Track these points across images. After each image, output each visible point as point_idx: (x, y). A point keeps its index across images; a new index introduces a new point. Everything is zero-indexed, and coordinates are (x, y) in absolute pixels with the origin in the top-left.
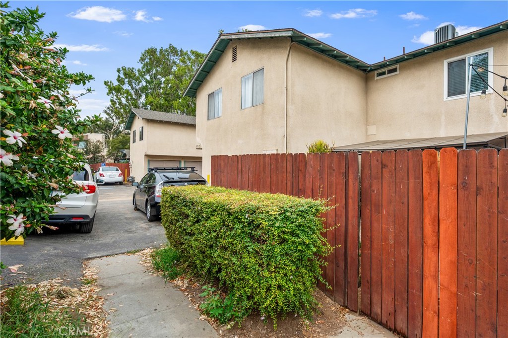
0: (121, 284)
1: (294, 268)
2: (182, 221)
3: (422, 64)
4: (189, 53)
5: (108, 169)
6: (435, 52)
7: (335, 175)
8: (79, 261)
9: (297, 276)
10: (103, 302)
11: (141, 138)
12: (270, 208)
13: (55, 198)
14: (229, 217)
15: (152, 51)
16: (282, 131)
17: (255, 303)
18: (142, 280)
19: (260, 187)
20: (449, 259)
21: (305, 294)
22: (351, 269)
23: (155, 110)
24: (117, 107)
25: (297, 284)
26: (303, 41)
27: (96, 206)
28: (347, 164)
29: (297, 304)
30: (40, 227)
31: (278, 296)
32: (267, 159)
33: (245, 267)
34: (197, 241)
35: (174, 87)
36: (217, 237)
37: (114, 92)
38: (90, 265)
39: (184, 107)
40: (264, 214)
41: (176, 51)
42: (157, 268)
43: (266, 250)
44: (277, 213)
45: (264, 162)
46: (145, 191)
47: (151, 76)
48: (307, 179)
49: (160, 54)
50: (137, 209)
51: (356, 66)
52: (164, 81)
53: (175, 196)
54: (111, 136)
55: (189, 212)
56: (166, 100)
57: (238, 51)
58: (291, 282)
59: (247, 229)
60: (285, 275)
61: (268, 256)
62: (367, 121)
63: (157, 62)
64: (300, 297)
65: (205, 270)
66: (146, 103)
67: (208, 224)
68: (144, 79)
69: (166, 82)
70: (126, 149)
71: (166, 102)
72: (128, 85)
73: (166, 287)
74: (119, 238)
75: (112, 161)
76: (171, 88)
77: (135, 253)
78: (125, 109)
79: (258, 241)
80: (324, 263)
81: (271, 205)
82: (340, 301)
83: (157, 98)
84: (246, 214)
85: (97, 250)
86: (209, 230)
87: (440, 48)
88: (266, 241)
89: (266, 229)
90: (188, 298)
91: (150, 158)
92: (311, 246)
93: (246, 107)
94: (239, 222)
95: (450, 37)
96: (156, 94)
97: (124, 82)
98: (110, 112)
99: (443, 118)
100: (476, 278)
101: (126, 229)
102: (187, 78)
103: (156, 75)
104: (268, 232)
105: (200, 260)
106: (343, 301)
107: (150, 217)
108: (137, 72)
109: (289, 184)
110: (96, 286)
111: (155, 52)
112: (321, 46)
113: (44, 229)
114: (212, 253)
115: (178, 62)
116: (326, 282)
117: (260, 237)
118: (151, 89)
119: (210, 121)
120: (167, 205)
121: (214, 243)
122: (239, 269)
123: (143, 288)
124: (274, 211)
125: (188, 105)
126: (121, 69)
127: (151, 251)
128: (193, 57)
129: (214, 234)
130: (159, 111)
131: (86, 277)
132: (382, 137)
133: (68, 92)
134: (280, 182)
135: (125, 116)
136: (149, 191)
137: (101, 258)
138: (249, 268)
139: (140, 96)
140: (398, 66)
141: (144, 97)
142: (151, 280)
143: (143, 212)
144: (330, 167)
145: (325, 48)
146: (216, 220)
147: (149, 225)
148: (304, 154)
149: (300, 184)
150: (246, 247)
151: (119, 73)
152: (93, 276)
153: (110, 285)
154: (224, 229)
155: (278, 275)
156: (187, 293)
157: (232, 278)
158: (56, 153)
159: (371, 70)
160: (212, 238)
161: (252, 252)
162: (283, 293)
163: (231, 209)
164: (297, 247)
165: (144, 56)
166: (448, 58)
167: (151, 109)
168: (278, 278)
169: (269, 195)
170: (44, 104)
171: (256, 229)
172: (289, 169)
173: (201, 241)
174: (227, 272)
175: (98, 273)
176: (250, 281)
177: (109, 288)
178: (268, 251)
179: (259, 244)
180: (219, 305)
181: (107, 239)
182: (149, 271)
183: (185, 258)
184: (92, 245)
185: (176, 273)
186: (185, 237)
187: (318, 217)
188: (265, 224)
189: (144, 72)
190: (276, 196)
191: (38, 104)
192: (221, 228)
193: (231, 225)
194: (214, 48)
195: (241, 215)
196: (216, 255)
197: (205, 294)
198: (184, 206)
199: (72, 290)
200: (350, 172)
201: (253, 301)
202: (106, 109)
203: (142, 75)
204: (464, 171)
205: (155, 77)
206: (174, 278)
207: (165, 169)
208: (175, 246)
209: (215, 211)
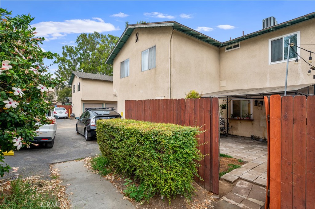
0: (74, 178)
1: (181, 168)
2: (111, 140)
3: (255, 42)
4: (107, 36)
5: (59, 109)
6: (263, 35)
7: (204, 111)
8: (47, 165)
9: (183, 173)
10: (65, 189)
11: (79, 90)
12: (167, 132)
13: (35, 127)
14: (141, 138)
15: (84, 35)
16: (168, 85)
17: (157, 189)
18: (86, 176)
19: (156, 120)
20: (276, 162)
21: (187, 184)
22: (214, 169)
23: (86, 72)
24: (63, 71)
25: (182, 178)
26: (180, 29)
27: (55, 132)
28: (211, 105)
29: (183, 189)
30: (29, 144)
31: (172, 185)
32: (161, 102)
33: (152, 168)
34: (121, 152)
35: (98, 57)
36: (134, 150)
37: (60, 61)
38: (54, 167)
39: (104, 70)
40: (163, 136)
41: (99, 35)
42: (95, 169)
43: (164, 157)
44: (171, 135)
45: (159, 104)
46: (84, 122)
47: (83, 51)
48: (186, 114)
49: (89, 37)
50: (78, 133)
51: (213, 44)
52: (92, 54)
53: (106, 125)
54: (59, 88)
55: (115, 135)
56: (93, 66)
57: (139, 36)
58: (179, 176)
59: (153, 145)
60: (176, 172)
61: (166, 161)
62: (220, 78)
63: (87, 42)
64: (184, 185)
65: (126, 170)
66: (81, 68)
67: (128, 142)
68: (79, 53)
69: (93, 55)
70: (69, 96)
71: (93, 67)
72: (69, 57)
73: (101, 180)
74: (70, 151)
75: (61, 104)
76: (96, 58)
77: (80, 160)
78: (67, 72)
79: (160, 151)
80: (199, 165)
81: (167, 130)
82: (208, 188)
83: (87, 65)
84: (152, 135)
85: (57, 158)
86: (128, 146)
87: (266, 32)
88: (164, 152)
89: (164, 145)
90: (115, 187)
91: (85, 102)
92: (191, 154)
93: (145, 70)
94: (148, 141)
95: (272, 25)
96: (87, 62)
97: (67, 55)
98: (58, 74)
99: (268, 75)
100: (293, 173)
101: (73, 145)
102: (106, 52)
103: (86, 50)
104: (166, 147)
105: (123, 164)
106: (209, 188)
107: (87, 138)
108: (75, 49)
109: (175, 117)
110: (59, 179)
111: (86, 36)
112: (192, 32)
113: (31, 145)
114: (130, 159)
115: (100, 42)
116: (199, 176)
117: (161, 149)
118: (84, 59)
119: (123, 79)
120: (101, 131)
121: (132, 153)
122: (148, 169)
123: (88, 180)
124: (169, 134)
125: (107, 69)
126: (65, 47)
127: (90, 159)
128: (109, 39)
129: (132, 148)
130: (89, 72)
131: (53, 174)
132: (230, 88)
133: (43, 63)
134: (169, 116)
135: (67, 76)
136: (86, 122)
137: (60, 163)
138: (154, 168)
139: (77, 64)
140: (239, 43)
141: (79, 64)
142: (92, 176)
143: (82, 135)
144: (201, 107)
145: (194, 33)
146: (133, 140)
147: (87, 143)
148: (184, 99)
149: (182, 118)
150: (152, 155)
151: (64, 49)
152: (57, 174)
153: (67, 179)
154: (138, 145)
155: (172, 172)
156: (114, 184)
157: (144, 174)
158: (38, 100)
159: (223, 46)
160: (130, 150)
161: (156, 159)
162: (174, 183)
163: (143, 133)
164: (183, 155)
165: (79, 38)
166: (271, 38)
167: (83, 72)
168: (172, 174)
169: (164, 124)
170: (33, 71)
171: (158, 145)
172: (175, 108)
173: (123, 152)
174: (140, 171)
175: (59, 172)
176: (155, 176)
177: (67, 181)
178: (166, 158)
179: (160, 154)
180: (135, 190)
181: (63, 152)
182: (90, 171)
183: (112, 163)
184: (54, 155)
185: (107, 172)
186: (113, 150)
187: (195, 137)
188: (164, 142)
189: (79, 49)
190: (168, 124)
191: (30, 71)
192: (136, 144)
193: (143, 142)
194: (124, 34)
195: (149, 137)
196: (133, 160)
197: (126, 184)
198: (112, 131)
199: (46, 182)
200: (213, 110)
201: (156, 188)
202: (56, 72)
203: (78, 50)
204: (285, 108)
205: (86, 51)
206: (106, 175)
207: (95, 109)
208: (106, 155)
209: (132, 134)
